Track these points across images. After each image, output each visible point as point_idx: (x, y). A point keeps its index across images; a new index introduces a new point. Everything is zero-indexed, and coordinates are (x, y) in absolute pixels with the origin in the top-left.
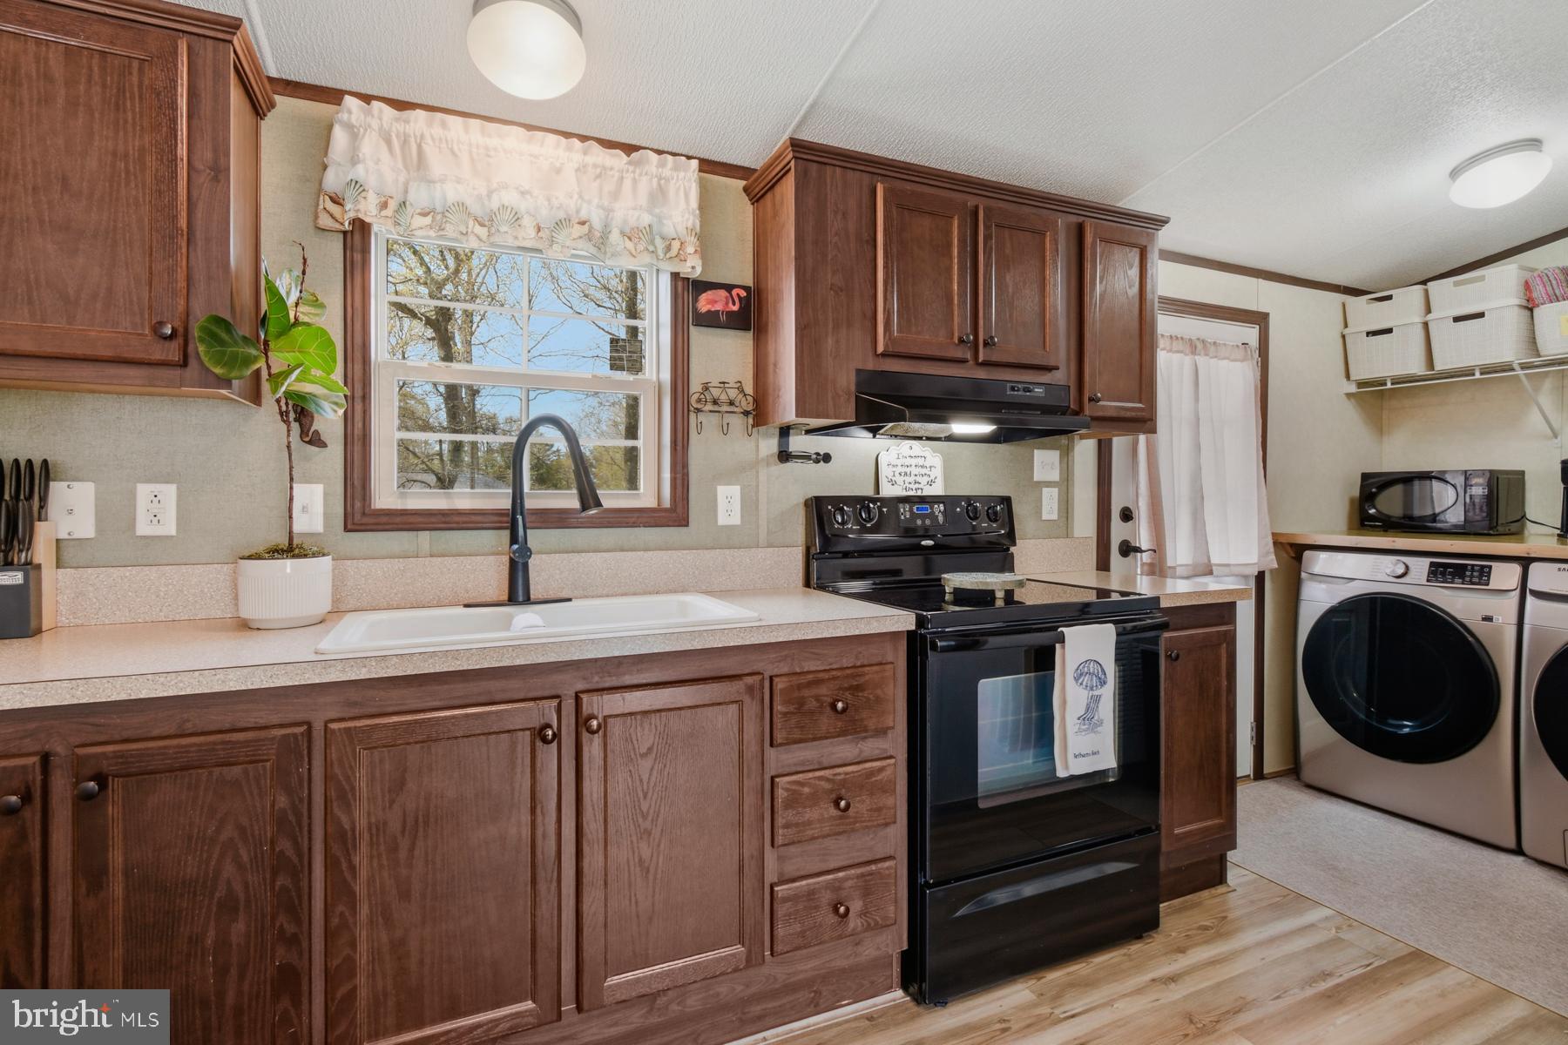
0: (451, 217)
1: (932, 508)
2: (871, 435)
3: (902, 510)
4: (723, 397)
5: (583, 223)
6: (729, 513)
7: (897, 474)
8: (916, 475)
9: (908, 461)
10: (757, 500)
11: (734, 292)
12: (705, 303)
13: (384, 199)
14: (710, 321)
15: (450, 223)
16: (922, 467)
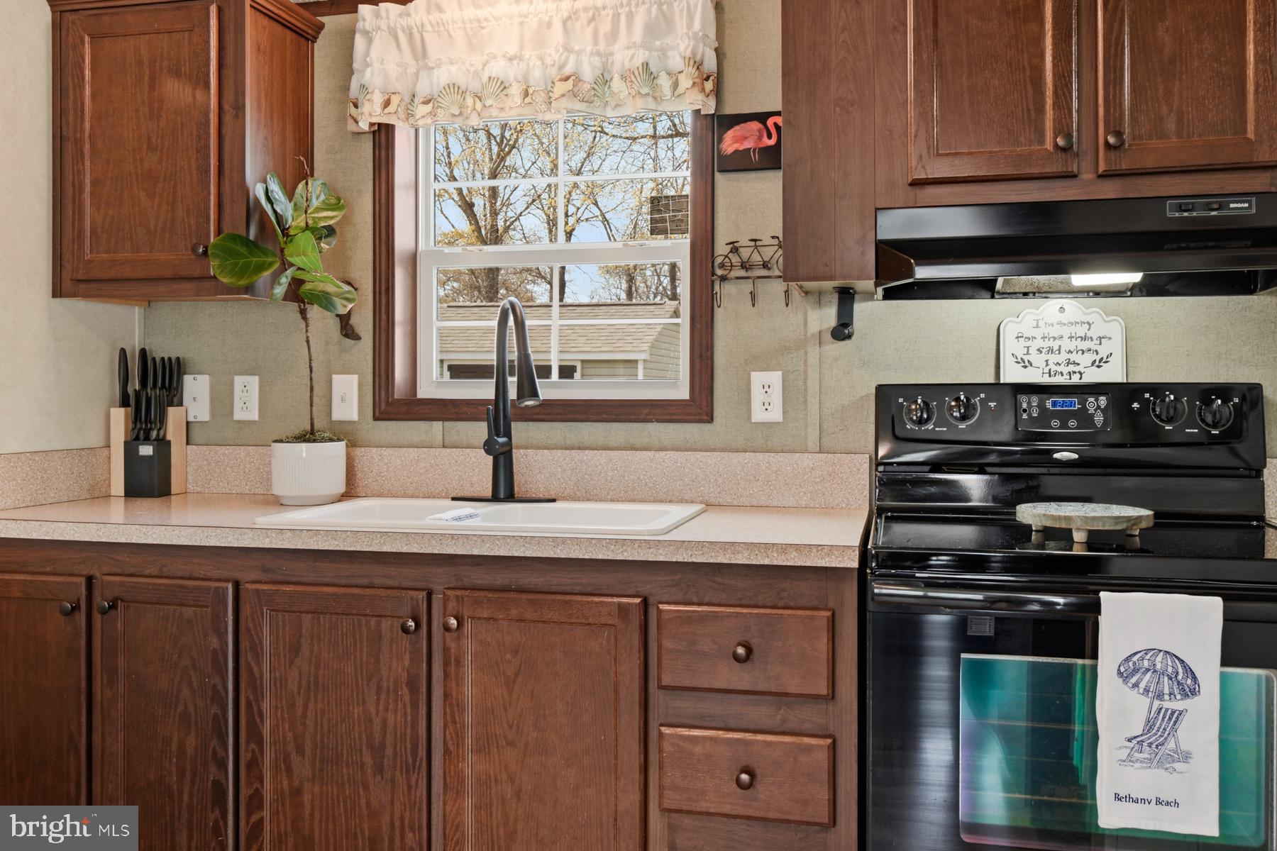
0: (443, 101)
1: (1083, 403)
2: (989, 295)
3: (1025, 406)
4: (756, 258)
5: (567, 79)
6: (766, 406)
7: (1033, 351)
8: (1070, 352)
9: (1055, 332)
10: (806, 390)
11: (770, 122)
12: (730, 143)
13: (387, 97)
14: (740, 164)
15: (441, 107)
16: (1084, 338)
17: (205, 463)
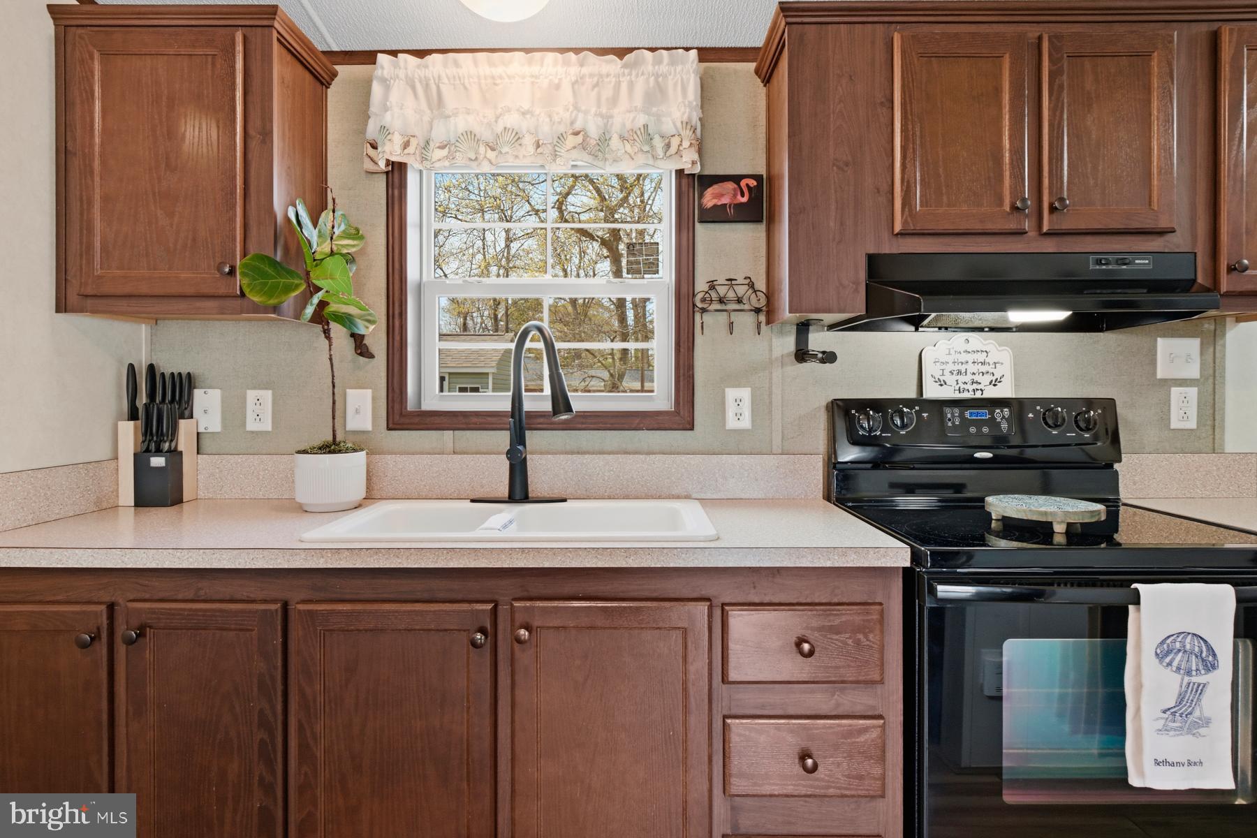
0: (461, 146)
1: (992, 413)
2: (913, 328)
3: (949, 416)
4: (731, 295)
5: (576, 134)
6: (739, 416)
7: (947, 373)
8: (974, 374)
9: (963, 357)
10: (771, 403)
11: (743, 183)
12: (710, 198)
13: (406, 139)
14: (716, 216)
15: (460, 151)
16: (983, 363)
17: (217, 471)
